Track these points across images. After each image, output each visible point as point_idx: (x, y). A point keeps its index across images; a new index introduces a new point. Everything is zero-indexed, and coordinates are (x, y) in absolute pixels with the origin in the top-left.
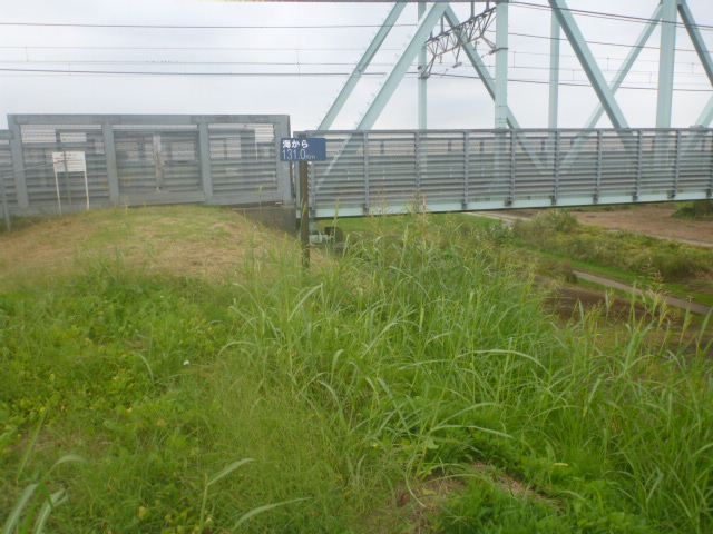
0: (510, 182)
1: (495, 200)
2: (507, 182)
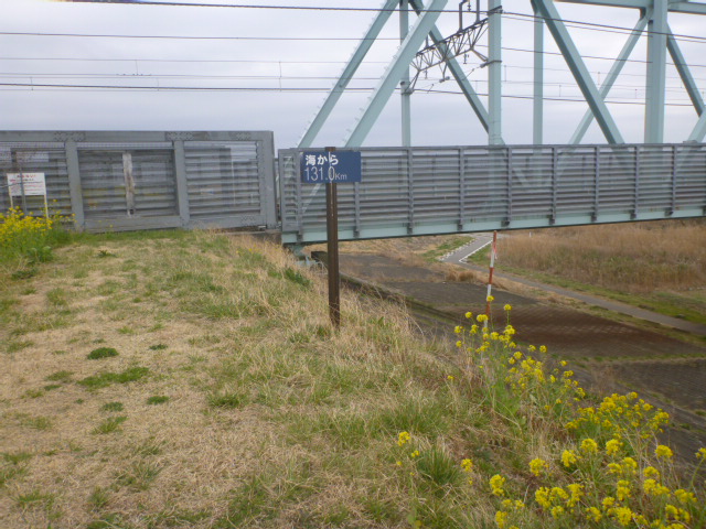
0: (507, 201)
1: (492, 220)
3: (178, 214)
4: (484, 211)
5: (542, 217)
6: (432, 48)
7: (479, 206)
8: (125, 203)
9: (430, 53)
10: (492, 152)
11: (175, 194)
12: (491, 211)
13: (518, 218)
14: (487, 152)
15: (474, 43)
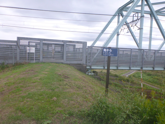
0: (142, 63)
1: (138, 67)
2: (141, 63)
3: (63, 59)
4: (136, 65)
5: (151, 67)
6: (125, 25)
7: (135, 63)
8: (52, 56)
9: (125, 26)
10: (139, 50)
11: (63, 55)
12: (138, 65)
13: (145, 67)
14: (138, 50)
15: (136, 24)
